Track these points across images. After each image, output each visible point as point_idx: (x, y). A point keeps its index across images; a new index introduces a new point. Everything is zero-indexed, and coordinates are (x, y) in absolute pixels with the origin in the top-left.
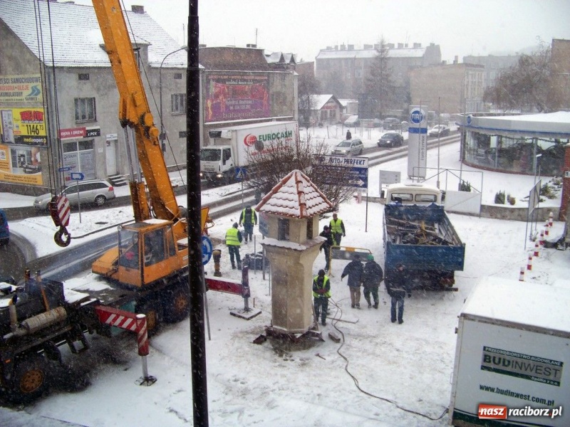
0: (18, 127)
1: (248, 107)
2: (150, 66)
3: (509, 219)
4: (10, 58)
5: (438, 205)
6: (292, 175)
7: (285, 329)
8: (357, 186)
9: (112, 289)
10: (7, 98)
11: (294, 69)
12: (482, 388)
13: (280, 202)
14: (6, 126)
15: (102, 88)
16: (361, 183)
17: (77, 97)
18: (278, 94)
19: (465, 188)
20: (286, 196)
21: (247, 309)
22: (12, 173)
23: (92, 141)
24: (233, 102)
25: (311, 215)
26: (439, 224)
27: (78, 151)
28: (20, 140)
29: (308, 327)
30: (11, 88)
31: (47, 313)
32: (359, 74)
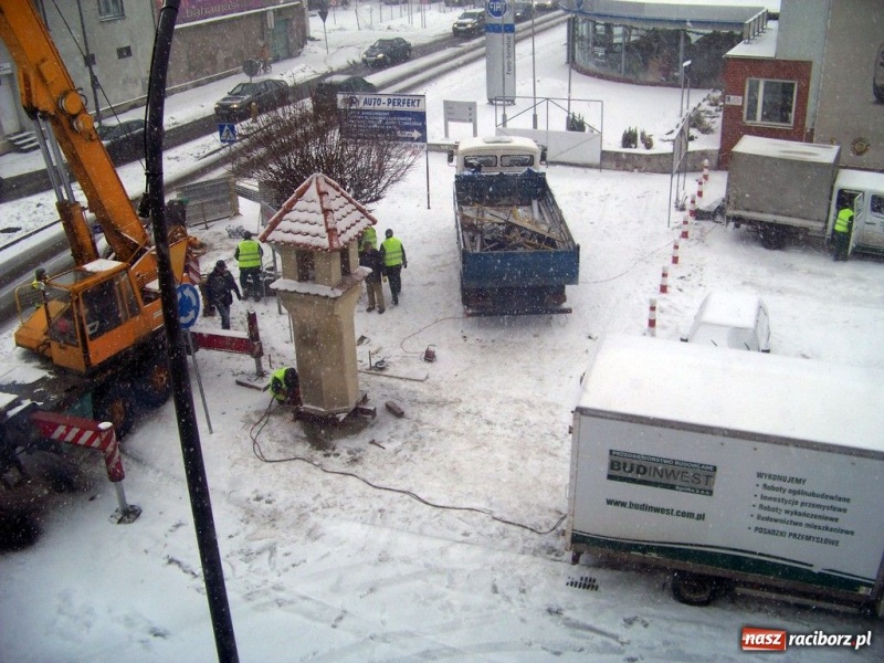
3: (645, 171)
5: (535, 171)
6: (310, 183)
7: (322, 410)
8: (412, 139)
9: (51, 377)
12: (609, 502)
13: (296, 227)
16: (416, 134)
19: (576, 125)
20: (304, 216)
21: (261, 374)
25: (345, 244)
26: (539, 201)
29: (354, 401)
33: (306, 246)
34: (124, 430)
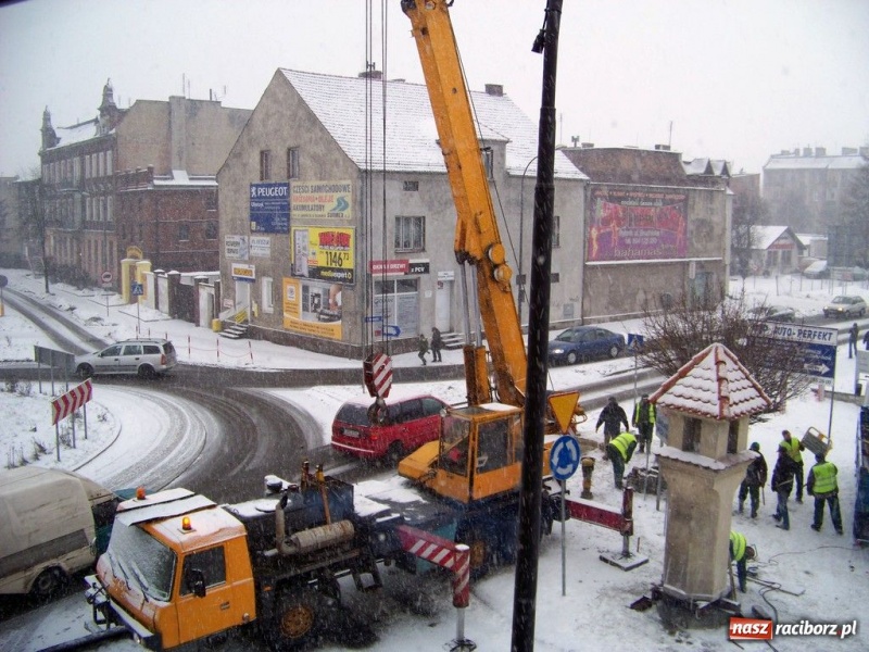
0: (314, 254)
1: (654, 241)
2: (508, 173)
4: (314, 158)
6: (710, 351)
7: (683, 592)
8: (818, 373)
9: (424, 502)
10: (304, 212)
11: (728, 184)
13: (689, 392)
14: (299, 251)
15: (436, 204)
16: (824, 369)
17: (399, 214)
18: (702, 223)
20: (698, 382)
21: (626, 554)
22: (300, 320)
23: (417, 281)
24: (631, 233)
25: (736, 415)
27: (396, 294)
28: (316, 273)
29: (719, 592)
30: (309, 199)
31: (327, 527)
32: (833, 195)
33: (695, 411)
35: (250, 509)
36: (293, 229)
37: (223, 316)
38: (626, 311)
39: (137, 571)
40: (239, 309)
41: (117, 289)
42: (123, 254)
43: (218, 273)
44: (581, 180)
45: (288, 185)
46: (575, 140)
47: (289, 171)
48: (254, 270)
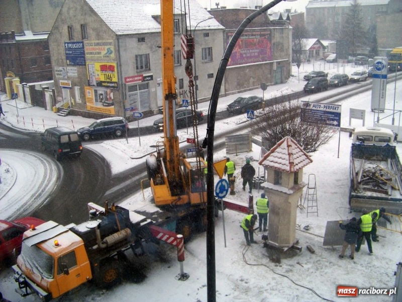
0: (98, 75)
1: (256, 54)
2: (187, 29)
4: (94, 29)
5: (391, 145)
6: (284, 140)
7: (277, 244)
8: (333, 125)
9: (161, 211)
10: (92, 56)
11: (290, 24)
13: (276, 160)
14: (91, 74)
15: (154, 47)
16: (335, 123)
17: (137, 54)
18: (279, 44)
20: (280, 155)
22: (95, 106)
23: (148, 84)
24: (246, 51)
25: (297, 170)
26: (391, 159)
27: (138, 91)
28: (100, 84)
29: (292, 243)
30: (93, 49)
31: (119, 233)
32: (338, 19)
33: (279, 169)
34: (187, 240)
35: (83, 227)
36: (87, 64)
37: (58, 105)
38: (245, 87)
39: (37, 265)
40: (65, 101)
41: (4, 91)
42: (4, 76)
43: (52, 81)
44: (222, 29)
45: (82, 42)
46: (217, 5)
47: (82, 36)
48: (70, 83)
